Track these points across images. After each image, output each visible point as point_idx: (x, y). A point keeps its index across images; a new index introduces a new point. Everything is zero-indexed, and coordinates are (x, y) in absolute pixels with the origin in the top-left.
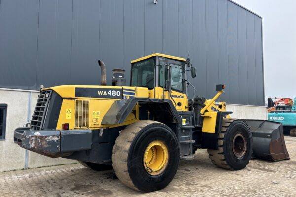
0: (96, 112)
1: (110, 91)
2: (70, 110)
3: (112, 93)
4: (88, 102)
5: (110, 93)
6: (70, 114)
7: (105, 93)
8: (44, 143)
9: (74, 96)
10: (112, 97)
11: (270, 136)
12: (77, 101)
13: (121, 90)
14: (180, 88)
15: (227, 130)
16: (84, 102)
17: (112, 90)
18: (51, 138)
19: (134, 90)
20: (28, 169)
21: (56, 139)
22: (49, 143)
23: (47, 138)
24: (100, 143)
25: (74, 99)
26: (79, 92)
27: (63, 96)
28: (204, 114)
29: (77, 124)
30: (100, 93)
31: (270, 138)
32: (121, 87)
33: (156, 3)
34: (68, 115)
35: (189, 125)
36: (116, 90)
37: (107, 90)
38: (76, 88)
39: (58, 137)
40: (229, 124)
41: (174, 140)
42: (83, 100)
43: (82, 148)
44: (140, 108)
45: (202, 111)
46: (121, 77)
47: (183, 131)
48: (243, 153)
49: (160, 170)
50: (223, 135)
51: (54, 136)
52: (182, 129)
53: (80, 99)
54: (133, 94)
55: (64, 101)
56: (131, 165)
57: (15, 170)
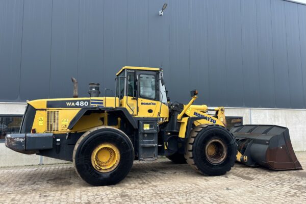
0: (65, 120)
1: (78, 102)
2: (43, 118)
3: (80, 103)
4: (58, 112)
5: (78, 104)
6: (42, 122)
7: (73, 104)
8: (12, 143)
9: (45, 107)
10: (79, 107)
11: (268, 142)
12: (48, 112)
13: (88, 101)
14: (154, 97)
15: (198, 134)
16: (55, 112)
17: (80, 101)
18: (18, 139)
19: (102, 101)
20: (43, 164)
21: (22, 140)
22: (16, 143)
23: (15, 139)
24: (69, 144)
25: (46, 110)
26: (50, 105)
27: (36, 108)
28: (181, 120)
29: (48, 129)
30: (68, 104)
31: (267, 144)
32: (88, 99)
33: (162, 14)
34: (41, 122)
35: (153, 130)
36: (84, 101)
37: (75, 102)
38: (48, 102)
39: (23, 138)
40: (202, 129)
41: (126, 143)
42: (53, 110)
43: (44, 147)
44: (108, 116)
45: (179, 116)
46: (94, 89)
47: (146, 135)
48: (222, 159)
49: (111, 168)
50: (192, 140)
51: (20, 138)
52: (144, 134)
53: (51, 109)
54: (102, 103)
55: (37, 112)
56: (79, 162)
57: (32, 165)
